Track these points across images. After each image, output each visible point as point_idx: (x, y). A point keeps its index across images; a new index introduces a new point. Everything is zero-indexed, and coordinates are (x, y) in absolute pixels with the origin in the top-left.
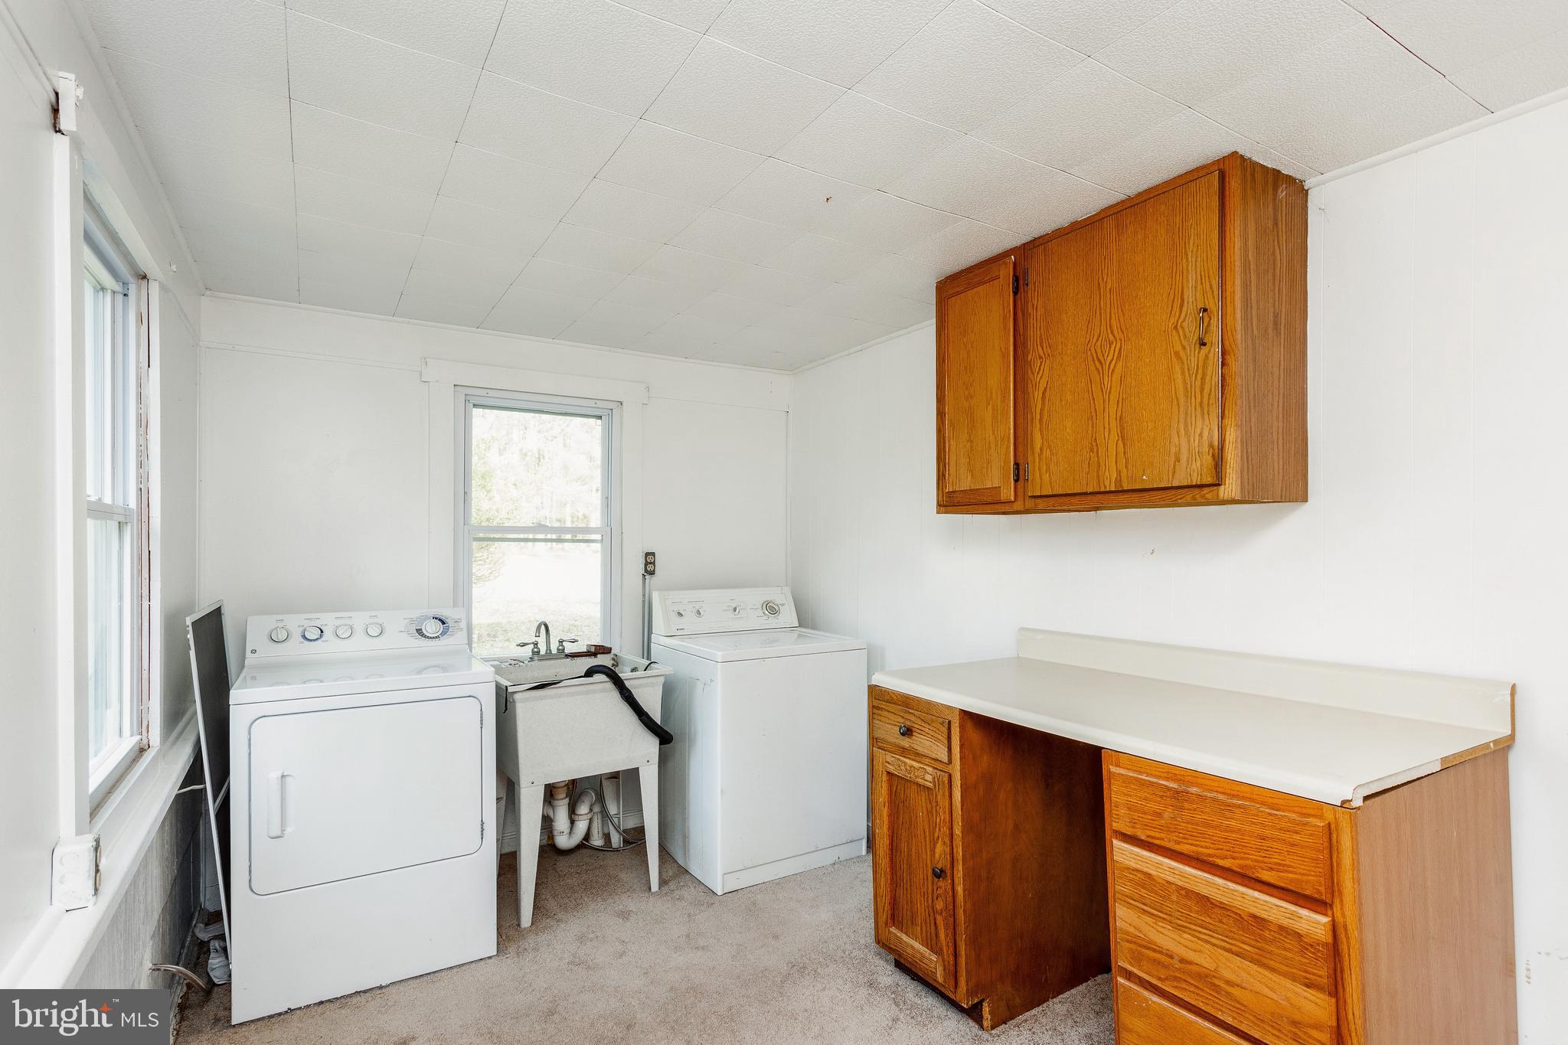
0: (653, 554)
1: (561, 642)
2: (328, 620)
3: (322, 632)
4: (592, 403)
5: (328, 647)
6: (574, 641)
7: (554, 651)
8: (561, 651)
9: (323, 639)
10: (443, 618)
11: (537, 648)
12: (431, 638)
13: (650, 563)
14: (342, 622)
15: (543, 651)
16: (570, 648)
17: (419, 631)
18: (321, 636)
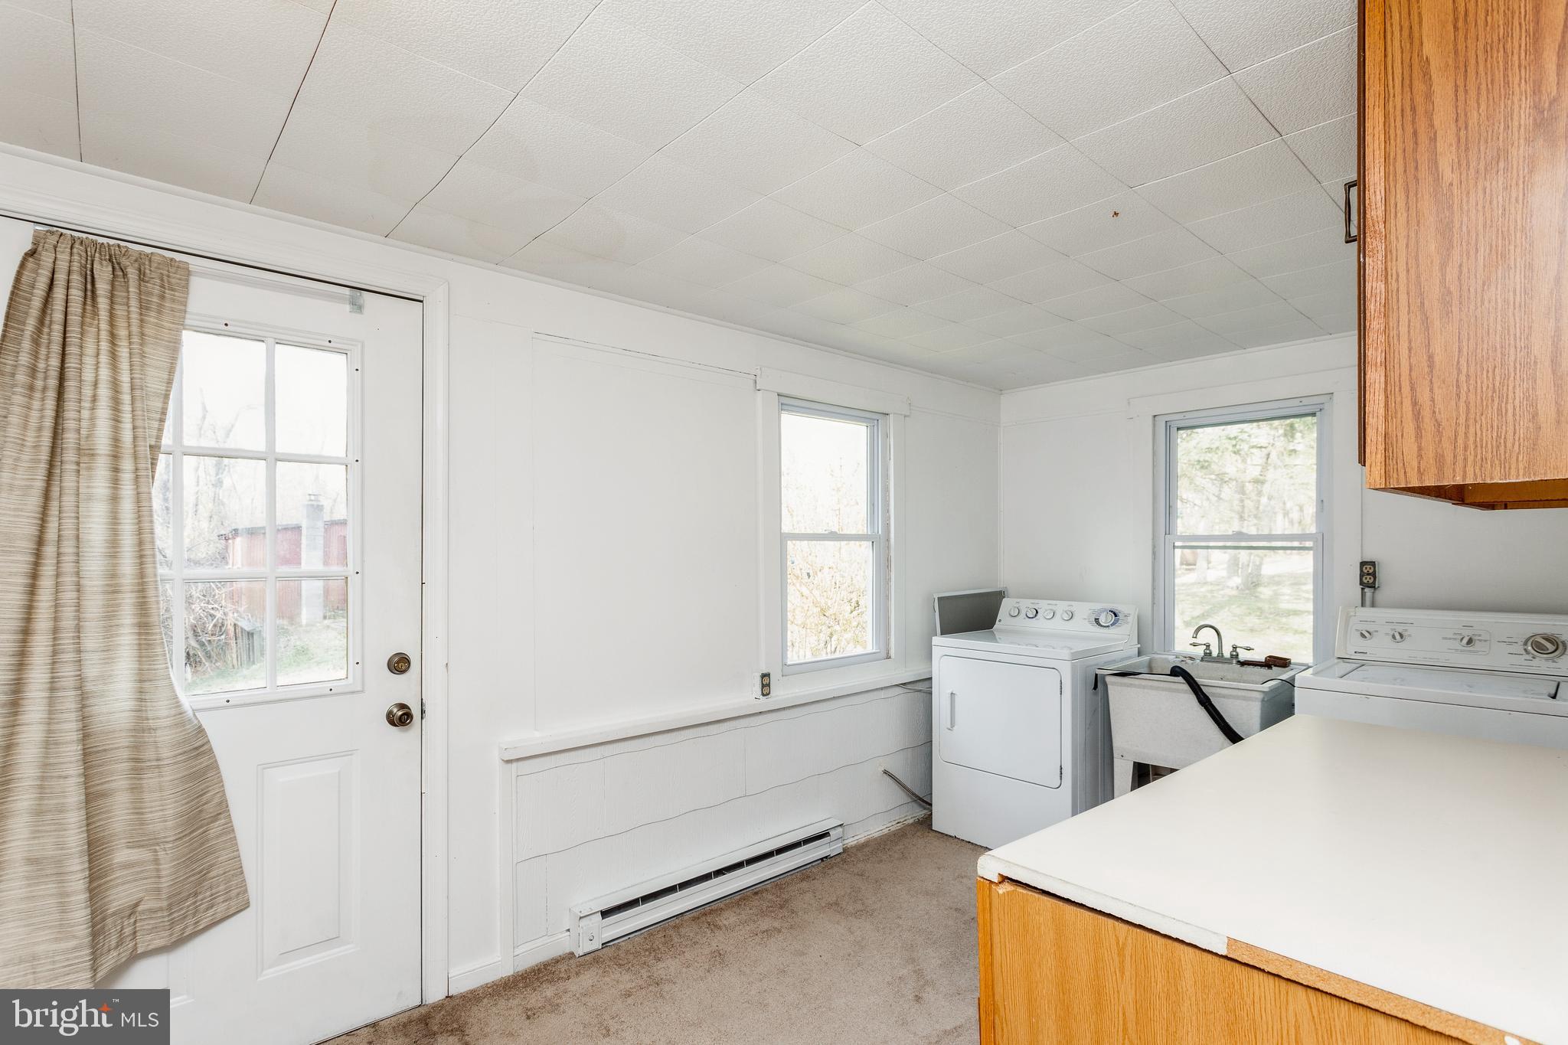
0: (1373, 564)
1: (1235, 648)
2: (1043, 605)
3: (1037, 612)
4: (1296, 402)
5: (1040, 624)
6: (1248, 649)
7: (1227, 654)
8: (1235, 656)
9: (1037, 618)
10: (1116, 612)
11: (1209, 649)
12: (1105, 627)
13: (1368, 574)
14: (1050, 607)
15: (1215, 653)
16: (1244, 656)
17: (1097, 620)
18: (1036, 616)
